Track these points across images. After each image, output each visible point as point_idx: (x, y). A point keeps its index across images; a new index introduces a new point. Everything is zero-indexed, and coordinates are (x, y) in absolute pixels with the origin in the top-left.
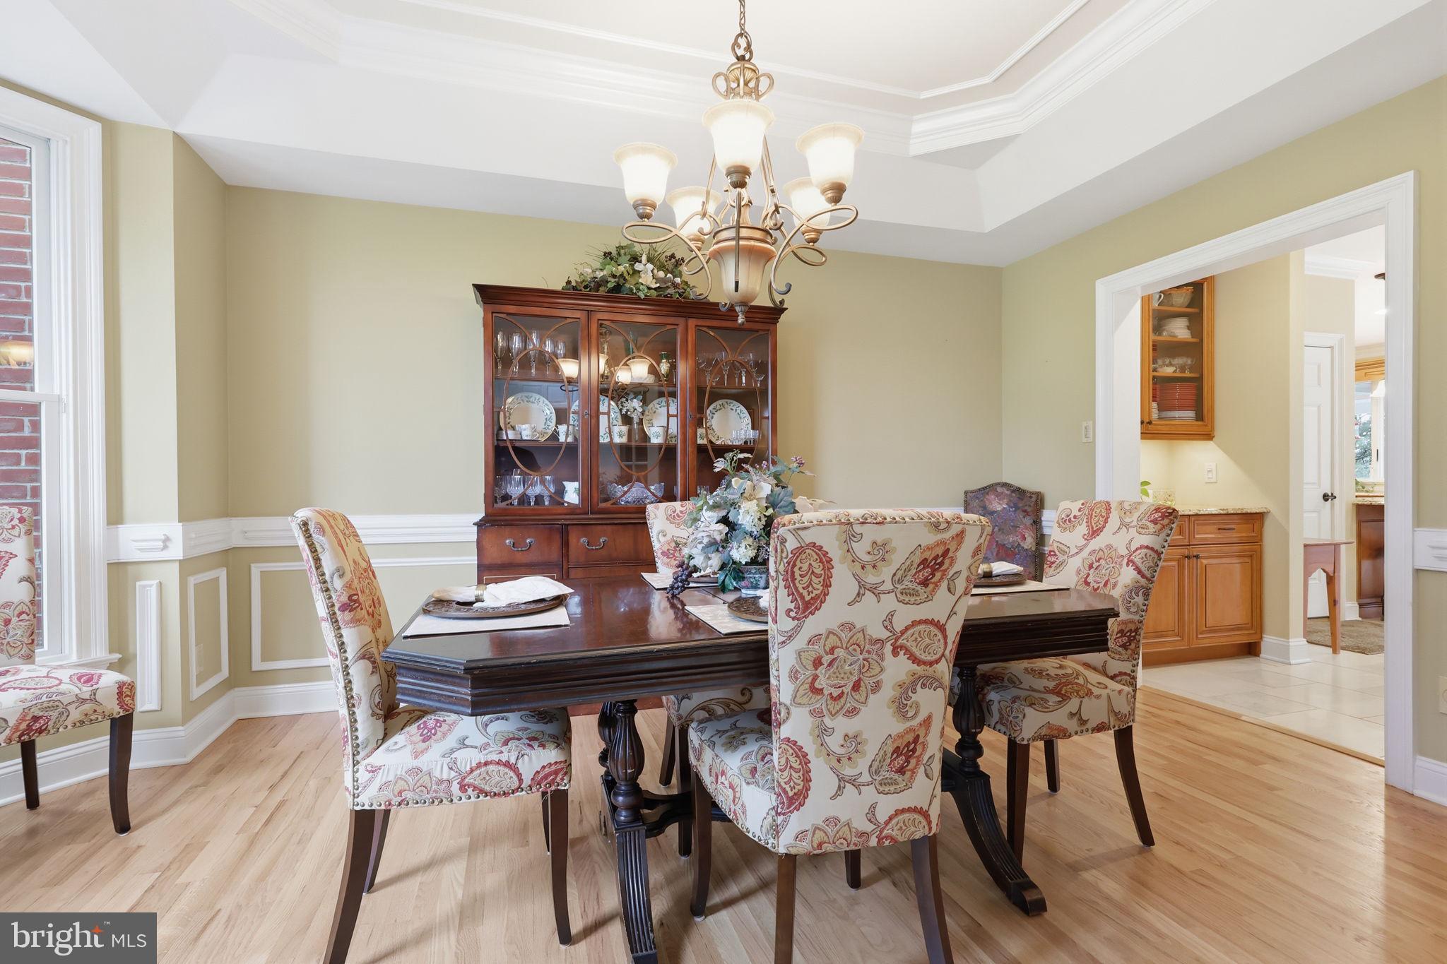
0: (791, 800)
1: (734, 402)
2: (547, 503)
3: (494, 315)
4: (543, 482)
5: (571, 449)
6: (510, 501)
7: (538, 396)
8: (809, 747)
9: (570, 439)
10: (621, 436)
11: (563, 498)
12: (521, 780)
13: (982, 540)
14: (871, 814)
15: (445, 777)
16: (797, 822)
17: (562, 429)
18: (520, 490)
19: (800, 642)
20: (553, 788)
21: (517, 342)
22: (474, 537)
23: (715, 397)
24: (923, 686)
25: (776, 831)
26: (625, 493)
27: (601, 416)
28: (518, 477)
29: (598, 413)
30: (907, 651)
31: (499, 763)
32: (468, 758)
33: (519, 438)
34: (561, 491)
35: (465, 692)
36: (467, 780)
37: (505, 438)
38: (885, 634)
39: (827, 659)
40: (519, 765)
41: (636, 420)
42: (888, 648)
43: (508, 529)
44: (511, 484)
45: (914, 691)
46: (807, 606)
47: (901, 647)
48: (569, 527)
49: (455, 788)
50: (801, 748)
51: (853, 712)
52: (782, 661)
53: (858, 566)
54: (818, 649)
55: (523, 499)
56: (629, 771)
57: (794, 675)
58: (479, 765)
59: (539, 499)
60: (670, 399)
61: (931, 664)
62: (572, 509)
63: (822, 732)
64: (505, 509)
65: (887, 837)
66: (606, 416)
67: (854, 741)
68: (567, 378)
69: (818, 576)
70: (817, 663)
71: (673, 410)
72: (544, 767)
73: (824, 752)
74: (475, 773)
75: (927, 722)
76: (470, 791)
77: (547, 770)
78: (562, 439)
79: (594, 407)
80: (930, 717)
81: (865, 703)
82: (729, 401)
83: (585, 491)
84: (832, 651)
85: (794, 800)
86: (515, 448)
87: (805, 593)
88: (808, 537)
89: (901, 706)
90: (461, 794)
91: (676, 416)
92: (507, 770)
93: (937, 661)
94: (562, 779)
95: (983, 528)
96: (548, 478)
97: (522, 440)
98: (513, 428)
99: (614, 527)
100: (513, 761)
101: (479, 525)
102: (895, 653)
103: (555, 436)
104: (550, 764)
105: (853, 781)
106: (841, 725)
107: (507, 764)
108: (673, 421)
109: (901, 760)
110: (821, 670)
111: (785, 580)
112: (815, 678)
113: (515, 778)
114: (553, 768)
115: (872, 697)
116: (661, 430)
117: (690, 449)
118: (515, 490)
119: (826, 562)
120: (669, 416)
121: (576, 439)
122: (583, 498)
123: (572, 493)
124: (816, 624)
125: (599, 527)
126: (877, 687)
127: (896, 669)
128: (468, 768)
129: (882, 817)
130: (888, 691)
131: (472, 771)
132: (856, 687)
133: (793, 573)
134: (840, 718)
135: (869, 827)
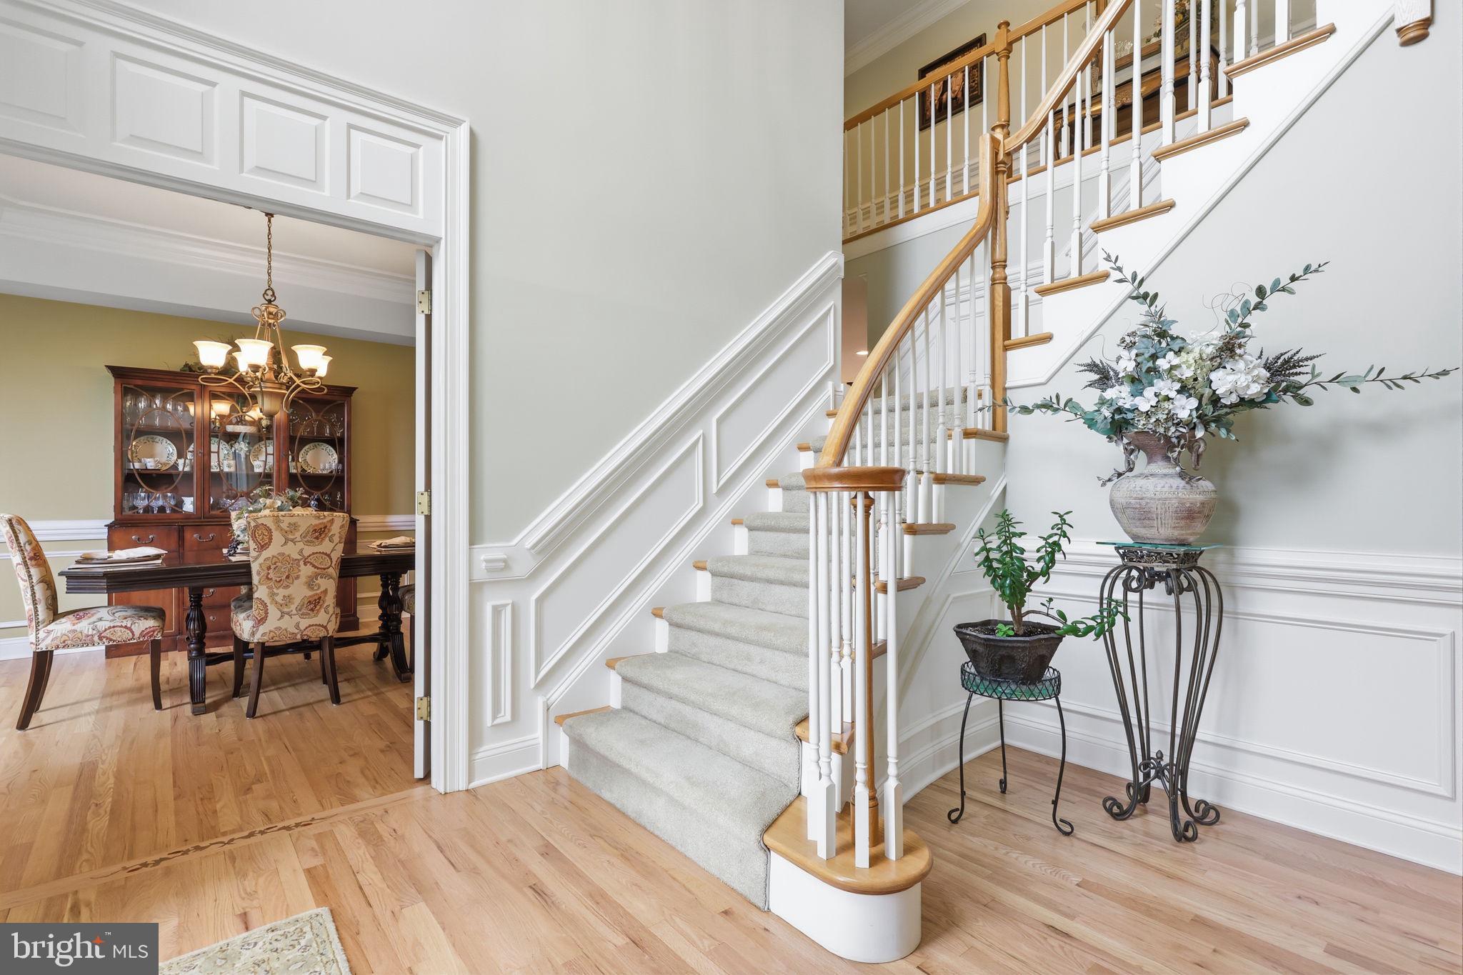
0: (259, 621)
1: (325, 445)
2: (168, 512)
3: (123, 385)
4: (165, 497)
5: (188, 476)
6: (135, 511)
7: (161, 438)
8: (268, 601)
9: (187, 469)
10: (229, 466)
11: (182, 509)
12: (133, 634)
13: (344, 522)
14: (297, 626)
15: (90, 633)
16: (262, 629)
17: (181, 462)
18: (146, 502)
19: (261, 560)
20: (152, 639)
21: (142, 405)
22: (105, 536)
23: (304, 442)
24: (321, 577)
25: (253, 634)
26: (233, 504)
27: (212, 454)
28: (143, 495)
29: (210, 452)
30: (311, 564)
31: (121, 626)
32: (102, 625)
33: (144, 468)
34: (180, 504)
35: (104, 583)
36: (103, 635)
37: (132, 468)
38: (300, 557)
39: (273, 567)
40: (133, 627)
41: (243, 456)
42: (301, 563)
43: (134, 530)
44: (137, 499)
45: (317, 579)
46: (262, 547)
47: (308, 562)
48: (185, 527)
49: (96, 638)
50: (263, 601)
51: (287, 587)
52: (255, 568)
53: (284, 533)
54: (268, 563)
55: (148, 509)
56: (197, 632)
57: (258, 573)
58: (110, 628)
59: (162, 509)
60: (268, 441)
61: (324, 569)
62: (188, 516)
63: (272, 595)
64: (132, 516)
65: (305, 635)
66: (216, 454)
67: (288, 599)
68: (185, 431)
69: (265, 535)
70: (269, 568)
71: (270, 450)
72: (146, 629)
73: (274, 602)
74: (108, 631)
75: (325, 592)
76: (104, 640)
77: (148, 630)
78: (180, 468)
79: (206, 449)
80: (326, 590)
81: (293, 583)
82: (320, 444)
83: (199, 503)
84: (275, 563)
85: (261, 621)
86: (140, 475)
87: (261, 542)
88: (260, 521)
89: (310, 584)
90: (99, 641)
91: (273, 454)
92: (126, 630)
93: (328, 568)
94: (157, 634)
95: (344, 518)
96: (169, 494)
97: (147, 469)
98: (140, 461)
99: (221, 527)
100: (129, 625)
101: (110, 527)
102: (305, 564)
103: (175, 466)
104: (150, 627)
105: (288, 614)
106: (282, 592)
107: (126, 627)
108: (270, 459)
109: (312, 606)
110: (271, 571)
111: (252, 537)
112: (269, 574)
113: (130, 634)
114: (152, 629)
115: (295, 581)
116: (262, 464)
117: (284, 476)
118: (141, 503)
119: (270, 531)
120: (267, 454)
121: (192, 467)
122: (197, 507)
123: (189, 505)
124: (266, 554)
125: (209, 527)
126: (298, 577)
127: (306, 571)
128: (103, 629)
129: (302, 627)
130: (303, 579)
131: (106, 630)
132: (288, 577)
133: (255, 535)
134: (281, 589)
135: (296, 631)
